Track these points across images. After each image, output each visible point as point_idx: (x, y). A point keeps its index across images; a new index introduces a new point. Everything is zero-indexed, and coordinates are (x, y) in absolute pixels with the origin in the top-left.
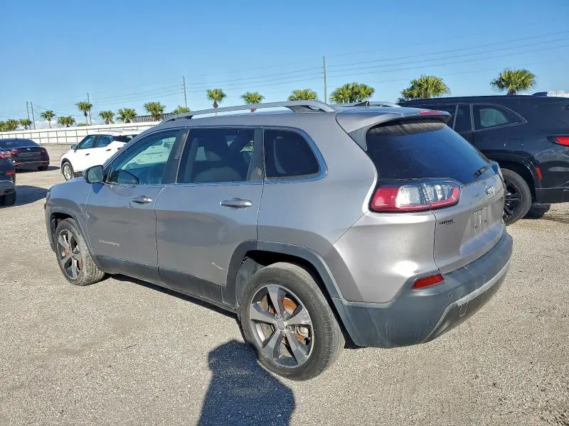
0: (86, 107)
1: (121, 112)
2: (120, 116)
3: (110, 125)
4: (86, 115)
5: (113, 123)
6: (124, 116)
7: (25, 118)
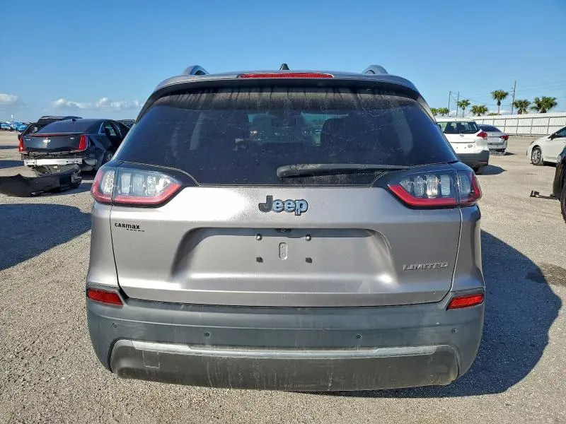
0: (500, 96)
1: (537, 101)
2: (536, 105)
3: (523, 115)
4: (499, 104)
5: (527, 113)
6: (539, 105)
7: (443, 107)
